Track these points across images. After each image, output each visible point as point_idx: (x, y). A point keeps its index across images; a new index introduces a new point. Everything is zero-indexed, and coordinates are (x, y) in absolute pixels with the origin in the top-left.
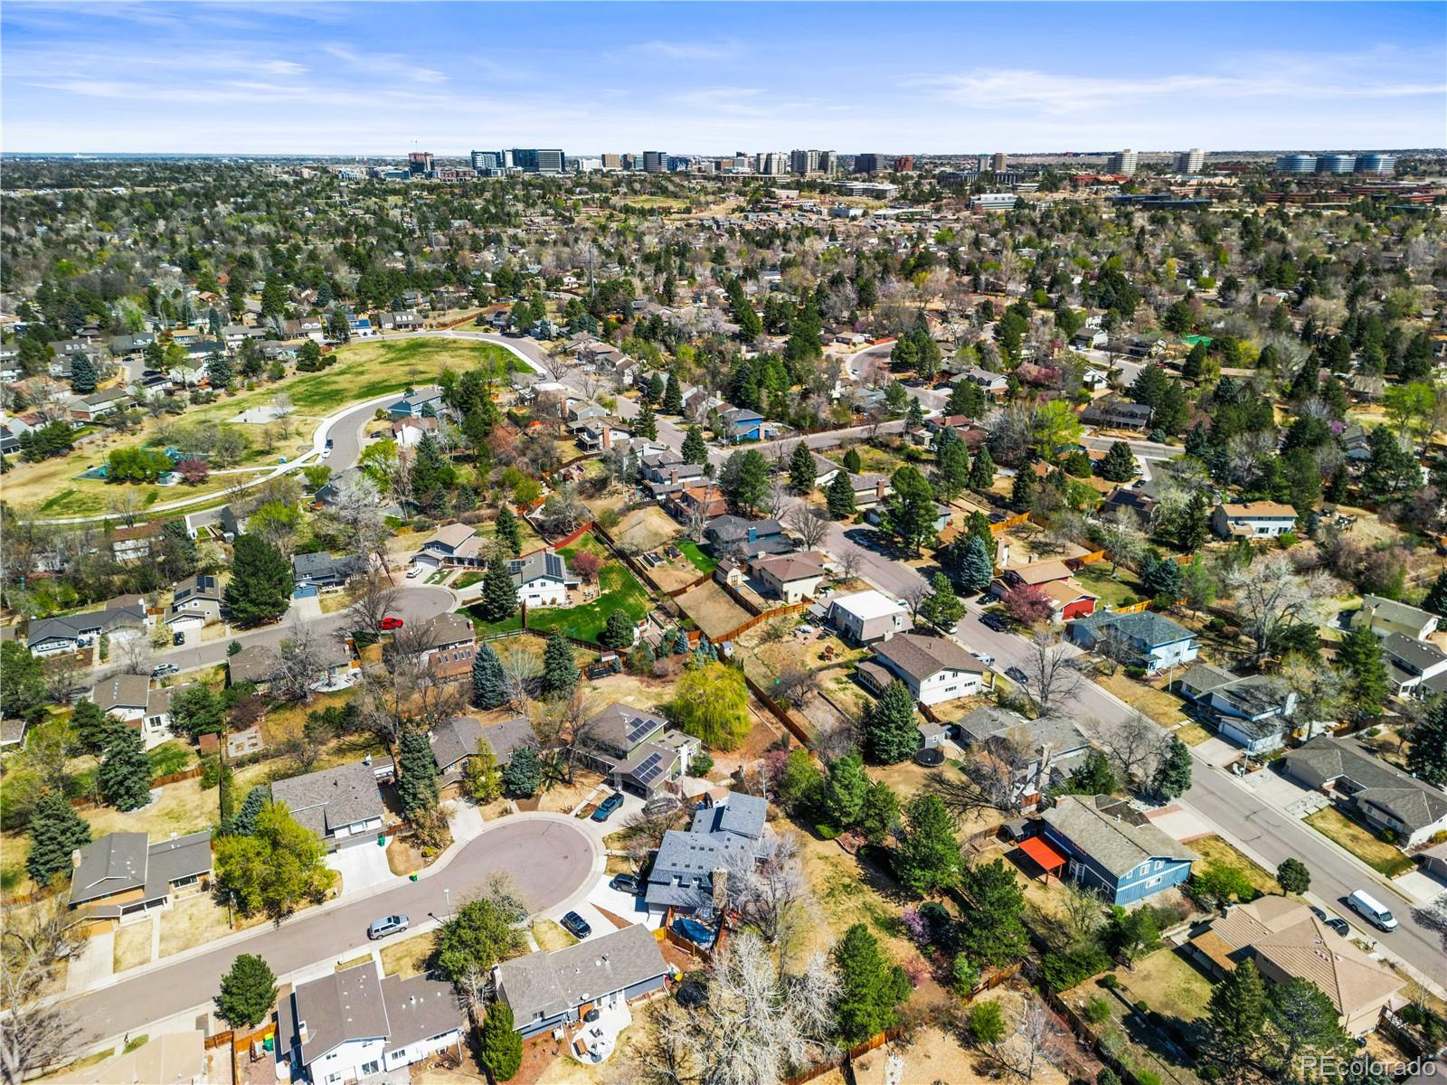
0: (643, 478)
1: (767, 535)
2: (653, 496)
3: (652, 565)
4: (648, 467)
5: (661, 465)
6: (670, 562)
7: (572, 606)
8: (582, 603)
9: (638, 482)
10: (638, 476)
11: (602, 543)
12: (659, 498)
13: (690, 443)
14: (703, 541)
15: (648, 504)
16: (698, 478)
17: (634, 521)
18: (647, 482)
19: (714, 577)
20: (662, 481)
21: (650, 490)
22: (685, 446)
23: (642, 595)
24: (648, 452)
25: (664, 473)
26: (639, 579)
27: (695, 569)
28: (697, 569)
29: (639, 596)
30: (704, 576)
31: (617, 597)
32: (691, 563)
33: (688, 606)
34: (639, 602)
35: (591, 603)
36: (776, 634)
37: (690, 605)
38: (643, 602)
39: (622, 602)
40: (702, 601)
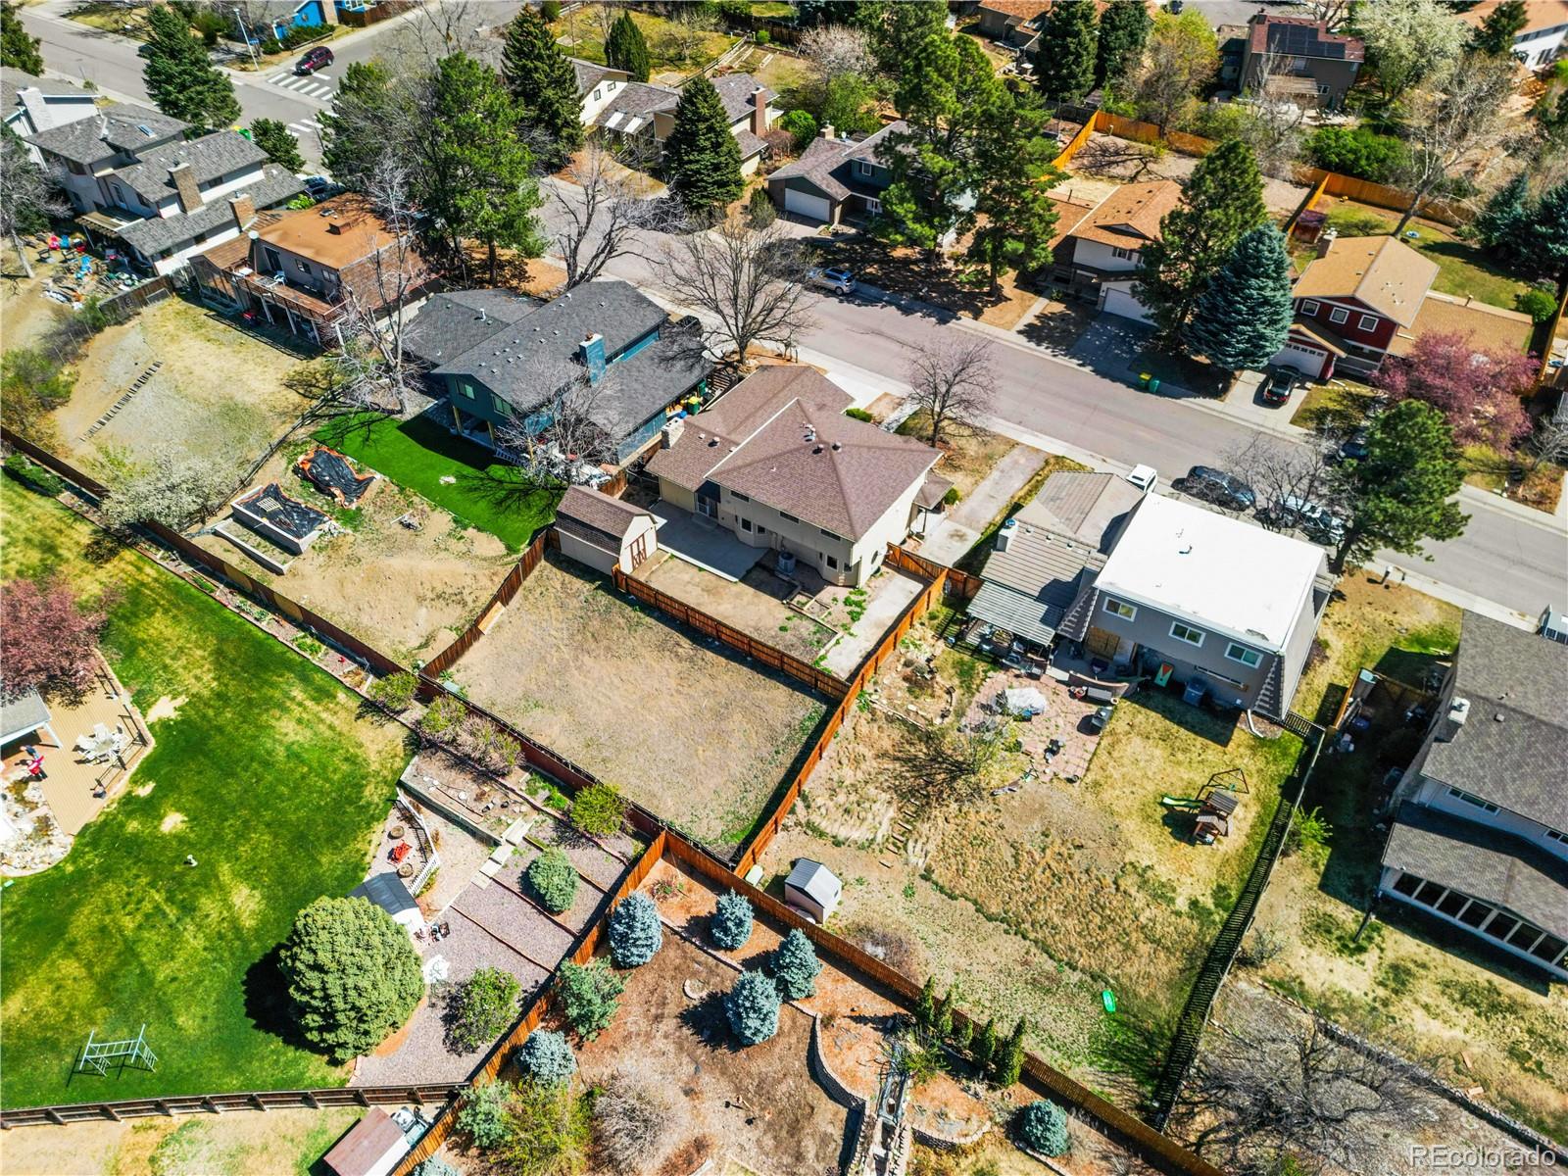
0: (79, 212)
1: (626, 348)
2: (141, 266)
3: (293, 551)
4: (78, 168)
5: (123, 157)
6: (352, 519)
7: (59, 848)
8: (92, 812)
9: (61, 226)
10: (59, 209)
11: (45, 492)
12: (165, 268)
13: (165, 63)
14: (415, 404)
15: (140, 298)
16: (258, 176)
17: (121, 373)
18: (94, 219)
19: (550, 548)
20: (148, 210)
21: (121, 244)
22: (156, 80)
23: (323, 694)
24: (53, 118)
25: (143, 180)
26: (269, 623)
27: (463, 533)
28: (470, 529)
29: (309, 703)
30: (514, 556)
31: (220, 730)
32: (427, 509)
33: (523, 702)
34: (322, 728)
35: (130, 793)
36: (937, 757)
37: (526, 697)
38: (345, 729)
39: (251, 748)
40: (562, 670)
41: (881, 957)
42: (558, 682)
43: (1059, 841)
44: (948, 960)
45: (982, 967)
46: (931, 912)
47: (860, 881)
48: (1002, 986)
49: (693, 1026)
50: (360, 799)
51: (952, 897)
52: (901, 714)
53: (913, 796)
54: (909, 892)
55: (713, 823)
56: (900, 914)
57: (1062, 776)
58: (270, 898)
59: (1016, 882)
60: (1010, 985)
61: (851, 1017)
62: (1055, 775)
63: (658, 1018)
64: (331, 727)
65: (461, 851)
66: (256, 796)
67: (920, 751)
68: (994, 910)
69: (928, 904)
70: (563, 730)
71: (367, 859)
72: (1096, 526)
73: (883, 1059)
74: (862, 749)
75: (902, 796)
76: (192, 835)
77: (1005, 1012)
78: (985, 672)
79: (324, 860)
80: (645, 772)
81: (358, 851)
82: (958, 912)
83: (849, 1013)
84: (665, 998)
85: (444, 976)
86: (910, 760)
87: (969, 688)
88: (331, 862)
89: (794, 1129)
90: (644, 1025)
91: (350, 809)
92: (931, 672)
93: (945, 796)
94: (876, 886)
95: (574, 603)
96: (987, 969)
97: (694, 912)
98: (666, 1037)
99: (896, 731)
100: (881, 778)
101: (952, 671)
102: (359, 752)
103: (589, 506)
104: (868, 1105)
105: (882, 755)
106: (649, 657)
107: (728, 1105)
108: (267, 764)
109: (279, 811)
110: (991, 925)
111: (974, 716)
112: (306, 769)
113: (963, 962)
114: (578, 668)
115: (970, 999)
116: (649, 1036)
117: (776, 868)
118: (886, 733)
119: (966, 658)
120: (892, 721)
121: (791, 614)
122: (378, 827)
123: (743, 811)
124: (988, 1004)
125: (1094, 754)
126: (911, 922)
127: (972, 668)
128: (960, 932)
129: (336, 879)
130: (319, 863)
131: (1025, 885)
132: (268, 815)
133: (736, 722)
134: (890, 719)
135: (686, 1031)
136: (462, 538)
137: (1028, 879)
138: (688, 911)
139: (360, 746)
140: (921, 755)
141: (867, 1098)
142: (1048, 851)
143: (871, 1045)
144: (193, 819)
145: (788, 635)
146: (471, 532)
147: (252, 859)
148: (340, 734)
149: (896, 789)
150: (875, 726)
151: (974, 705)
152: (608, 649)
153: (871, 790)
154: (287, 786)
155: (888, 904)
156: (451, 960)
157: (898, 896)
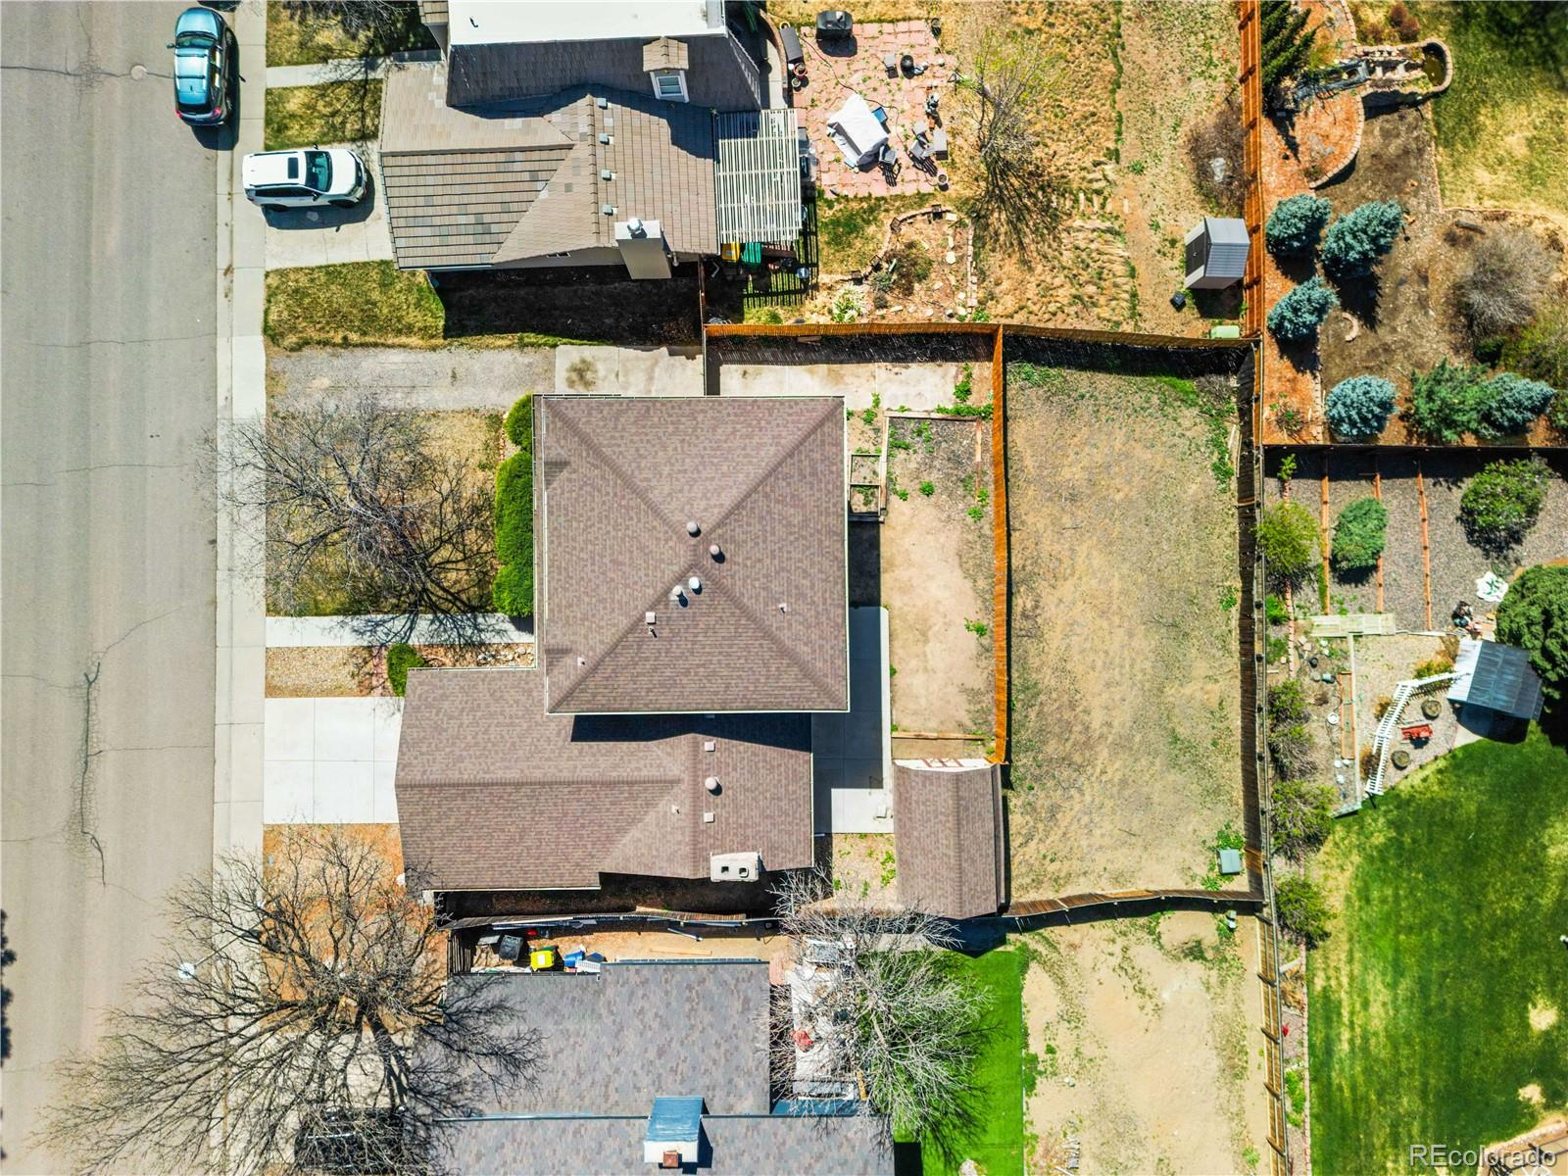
23: (1330, 1008)
27: (1042, 1056)
28: (1032, 1050)
29: (1345, 1013)
30: (1033, 945)
31: (1424, 1094)
32: (1040, 1149)
33: (1182, 760)
34: (1357, 969)
35: (1547, 1107)
36: (996, 195)
37: (1174, 764)
38: (1344, 937)
39: (1418, 1028)
40: (1121, 745)
41: (1221, 160)
42: (1138, 738)
43: (1015, 19)
44: (1181, 94)
45: (1168, 59)
46: (1144, 136)
47: (1155, 226)
48: (1175, 31)
49: (1374, 310)
50: (1390, 839)
51: (1120, 120)
52: (968, 266)
53: (1048, 206)
54: (1139, 170)
55: (1187, 423)
56: (1164, 166)
57: (935, 43)
58: (1542, 821)
59: (1077, 53)
60: (1170, 24)
61: (1296, 155)
62: (938, 51)
63: (1387, 349)
64: (1350, 961)
65: (1373, 673)
66: (1460, 959)
67: (999, 219)
68: (1112, 68)
69: (1138, 142)
70: (1186, 679)
71: (1442, 764)
72: (526, 130)
73: (1319, 103)
74: (1032, 292)
75: (1055, 217)
76: (1541, 978)
77: (1199, 17)
78: (830, 207)
79: (1473, 808)
80: (1177, 542)
81: (1441, 783)
82: (1130, 106)
83: (1293, 160)
84: (1368, 354)
85: (1490, 576)
86: (1015, 228)
87: (871, 210)
88: (1469, 798)
89: (1391, 167)
90: (1400, 356)
91: (1407, 840)
92: (877, 268)
93: (1031, 168)
94: (1152, 207)
95: (1042, 802)
96: (1166, 53)
97: (1290, 373)
98: (1394, 330)
99: (992, 261)
100: (1050, 253)
101: (858, 243)
102: (1354, 898)
103: (974, 861)
104: (1364, 94)
105: (1026, 264)
106: (1054, 640)
107: (1407, 239)
108: (1423, 985)
109: (1458, 913)
110: (1126, 66)
111: (912, 181)
112: (1402, 937)
113: (1174, 79)
114: (1109, 725)
115: (1207, 54)
116: (1406, 346)
117: (1195, 323)
118: (999, 273)
119: (823, 238)
120: (982, 272)
121: (894, 498)
122: (1404, 787)
123: (1155, 400)
124: (1201, 36)
125: (880, 21)
126: (1166, 150)
127: (836, 223)
128: (1146, 96)
129: (1481, 774)
130: (1481, 812)
131: (1074, 42)
132: (1470, 920)
133: (1073, 473)
134: (982, 275)
135: (1380, 314)
136: (1050, 1050)
137: (1068, 41)
138: (1293, 381)
139: (1348, 899)
140: (1003, 216)
141: (1358, 98)
142: (1031, 27)
143: (1311, 120)
144: (1525, 999)
145: (933, 477)
146: (1036, 1046)
147: (1521, 881)
148: (1350, 939)
149: (1052, 230)
150: (997, 290)
151: (896, 191)
152: (1072, 706)
153: (1067, 257)
154: (1429, 938)
155: (1162, 184)
156: (1474, 584)
157: (1148, 177)
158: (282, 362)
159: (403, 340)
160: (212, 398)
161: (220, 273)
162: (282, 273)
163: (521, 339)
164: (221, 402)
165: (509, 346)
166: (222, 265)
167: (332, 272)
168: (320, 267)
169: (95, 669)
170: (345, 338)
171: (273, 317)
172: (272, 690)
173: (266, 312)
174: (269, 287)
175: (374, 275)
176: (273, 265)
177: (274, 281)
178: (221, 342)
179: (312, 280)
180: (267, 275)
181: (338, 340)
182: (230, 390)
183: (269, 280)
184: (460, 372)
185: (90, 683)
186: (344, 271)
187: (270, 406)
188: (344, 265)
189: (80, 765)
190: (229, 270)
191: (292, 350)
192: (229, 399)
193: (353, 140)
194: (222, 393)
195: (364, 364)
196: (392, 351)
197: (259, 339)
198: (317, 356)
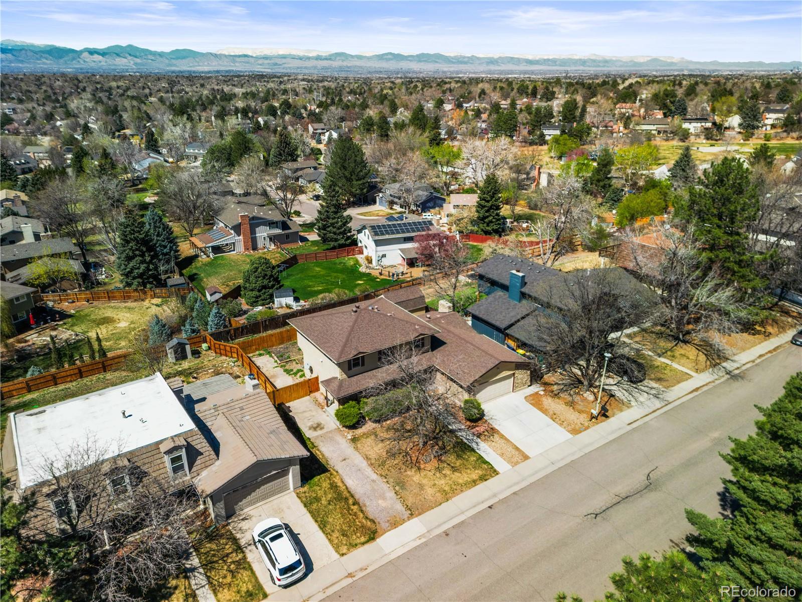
158: (384, 525)
159: (340, 484)
160: (425, 544)
161: (354, 579)
162: (337, 548)
163: (313, 448)
164: (423, 540)
165: (318, 450)
166: (350, 580)
167: (323, 525)
168: (324, 532)
169: (589, 516)
170: (354, 504)
171: (363, 539)
172: (526, 458)
173: (363, 544)
174: (348, 549)
175: (314, 506)
176: (336, 556)
177: (344, 549)
178: (393, 556)
179: (333, 531)
180: (343, 555)
181: (356, 507)
182: (415, 540)
183: (345, 551)
184: (341, 459)
185: (597, 515)
186: (319, 519)
187: (409, 519)
188: (316, 521)
189: (631, 499)
190: (350, 575)
191: (374, 522)
192: (420, 538)
193: (243, 552)
194: (419, 542)
195: (361, 492)
196: (348, 485)
197: (380, 541)
198: (371, 511)
